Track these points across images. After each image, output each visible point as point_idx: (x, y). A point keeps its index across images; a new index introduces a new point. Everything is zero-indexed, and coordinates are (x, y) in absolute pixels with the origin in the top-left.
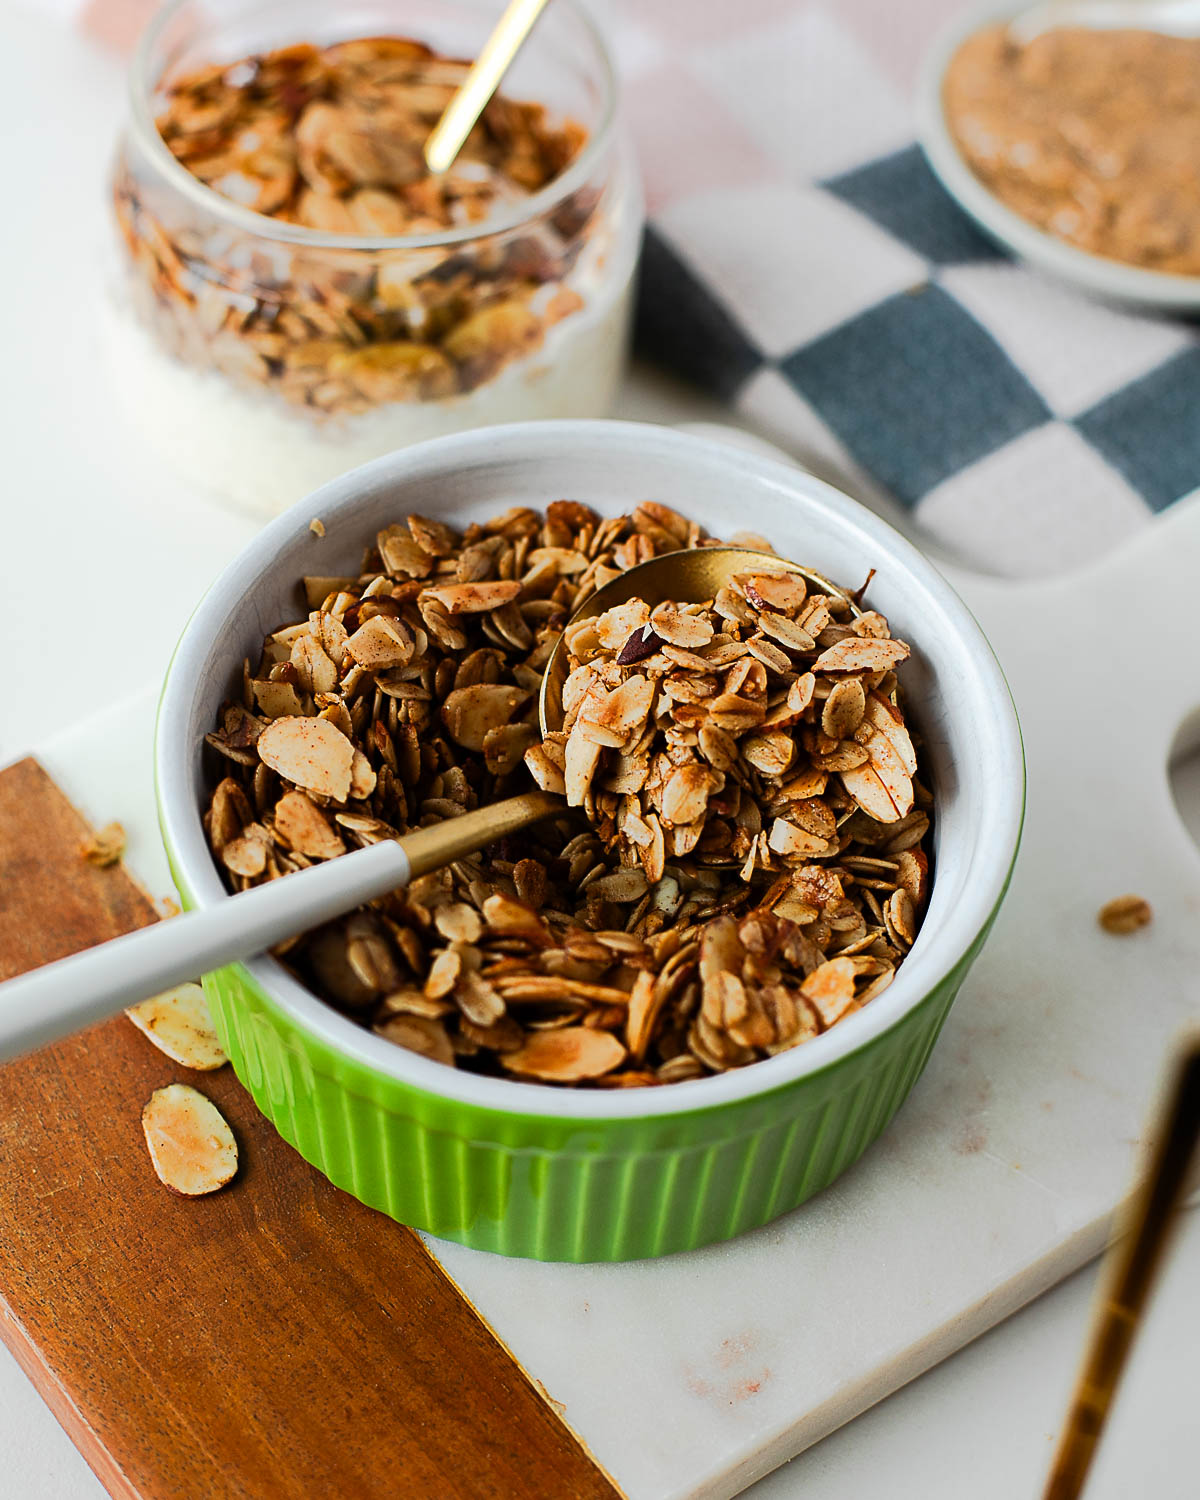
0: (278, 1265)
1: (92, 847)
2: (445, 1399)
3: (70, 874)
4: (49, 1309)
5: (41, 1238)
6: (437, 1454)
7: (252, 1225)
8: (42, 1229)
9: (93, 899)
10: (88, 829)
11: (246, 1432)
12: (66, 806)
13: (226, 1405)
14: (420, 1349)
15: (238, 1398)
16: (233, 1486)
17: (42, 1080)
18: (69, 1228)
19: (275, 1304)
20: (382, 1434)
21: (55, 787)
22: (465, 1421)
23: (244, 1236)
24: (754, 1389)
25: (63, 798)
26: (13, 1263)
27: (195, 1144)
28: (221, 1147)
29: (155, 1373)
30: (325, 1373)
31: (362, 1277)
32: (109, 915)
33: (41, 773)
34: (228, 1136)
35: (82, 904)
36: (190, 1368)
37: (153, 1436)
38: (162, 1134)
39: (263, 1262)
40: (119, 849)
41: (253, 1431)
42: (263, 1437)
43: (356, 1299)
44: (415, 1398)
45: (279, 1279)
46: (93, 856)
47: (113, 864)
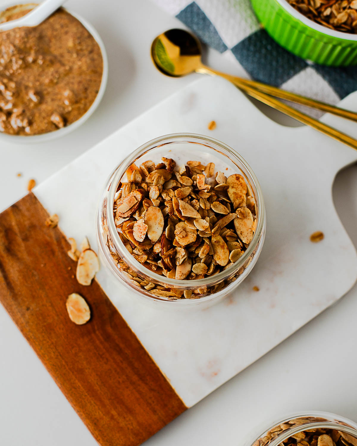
0: (101, 343)
1: (50, 223)
2: (142, 378)
3: (45, 230)
4: (46, 356)
5: (43, 336)
6: (140, 393)
7: (94, 331)
8: (43, 334)
9: (51, 237)
10: (48, 216)
11: (95, 388)
12: (43, 209)
13: (90, 381)
14: (136, 364)
15: (93, 379)
16: (92, 402)
17: (41, 291)
18: (50, 334)
19: (101, 353)
20: (127, 388)
21: (39, 202)
22: (146, 384)
23: (93, 335)
24: (216, 374)
25: (41, 206)
26: (37, 343)
27: (79, 310)
28: (86, 310)
29: (73, 373)
30: (114, 372)
31: (122, 346)
32: (55, 242)
33: (35, 198)
34: (87, 308)
35: (48, 239)
36: (81, 371)
37: (73, 389)
38: (72, 308)
39: (98, 342)
40: (57, 222)
41: (97, 388)
42: (99, 389)
43: (120, 352)
44: (135, 378)
45: (101, 347)
46: (50, 225)
47: (56, 227)
